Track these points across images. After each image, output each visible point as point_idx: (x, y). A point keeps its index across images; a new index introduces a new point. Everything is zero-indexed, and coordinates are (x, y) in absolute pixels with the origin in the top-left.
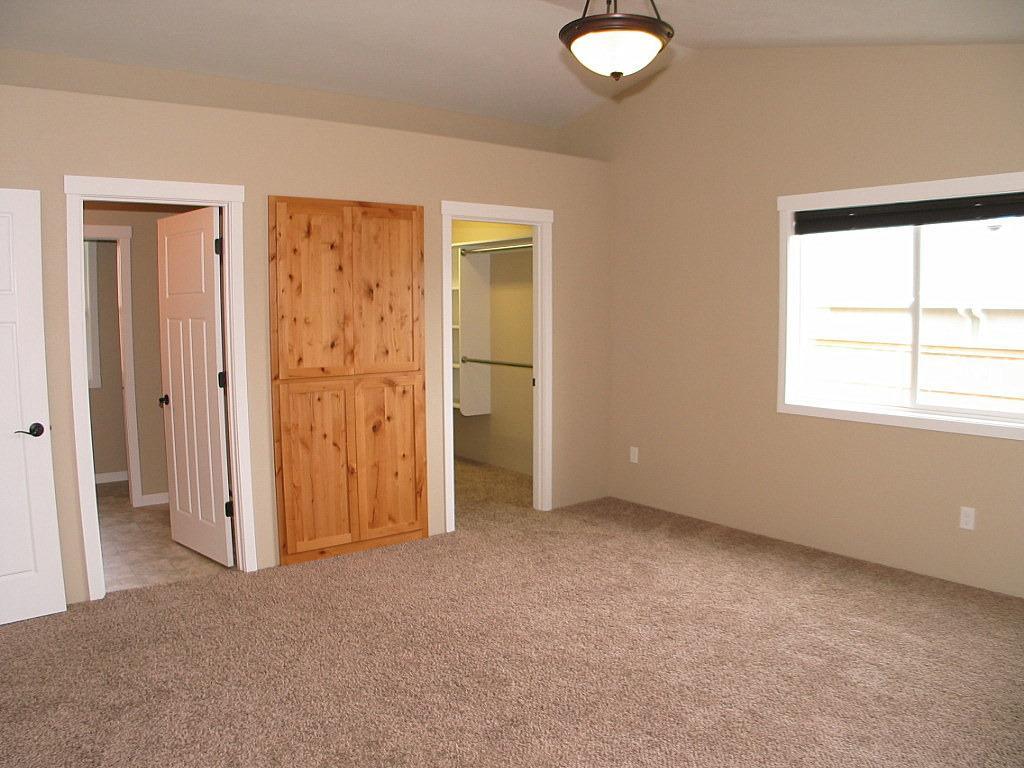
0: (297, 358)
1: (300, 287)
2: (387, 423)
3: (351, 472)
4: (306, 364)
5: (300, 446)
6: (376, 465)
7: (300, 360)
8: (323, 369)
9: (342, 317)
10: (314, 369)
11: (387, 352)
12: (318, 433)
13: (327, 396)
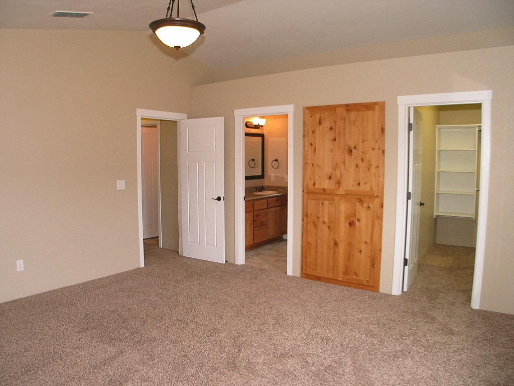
0: (313, 183)
1: (315, 149)
2: (357, 222)
3: (336, 244)
4: (317, 186)
5: (312, 224)
6: (350, 244)
7: (314, 184)
8: (324, 189)
9: (335, 164)
10: (320, 189)
11: (359, 184)
12: (321, 220)
13: (326, 203)
